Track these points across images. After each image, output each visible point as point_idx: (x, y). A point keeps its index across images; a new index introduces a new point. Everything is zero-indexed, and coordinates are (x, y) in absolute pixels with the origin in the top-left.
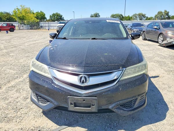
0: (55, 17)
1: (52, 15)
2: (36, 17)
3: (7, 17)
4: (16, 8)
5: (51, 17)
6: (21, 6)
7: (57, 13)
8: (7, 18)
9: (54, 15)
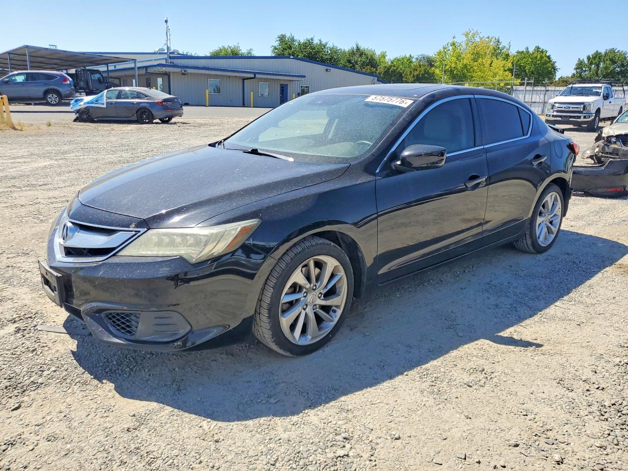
0: (602, 65)
1: (586, 61)
2: (511, 70)
3: (416, 73)
4: (451, 41)
5: (580, 65)
6: (467, 35)
7: (612, 51)
8: (417, 76)
9: (594, 58)
